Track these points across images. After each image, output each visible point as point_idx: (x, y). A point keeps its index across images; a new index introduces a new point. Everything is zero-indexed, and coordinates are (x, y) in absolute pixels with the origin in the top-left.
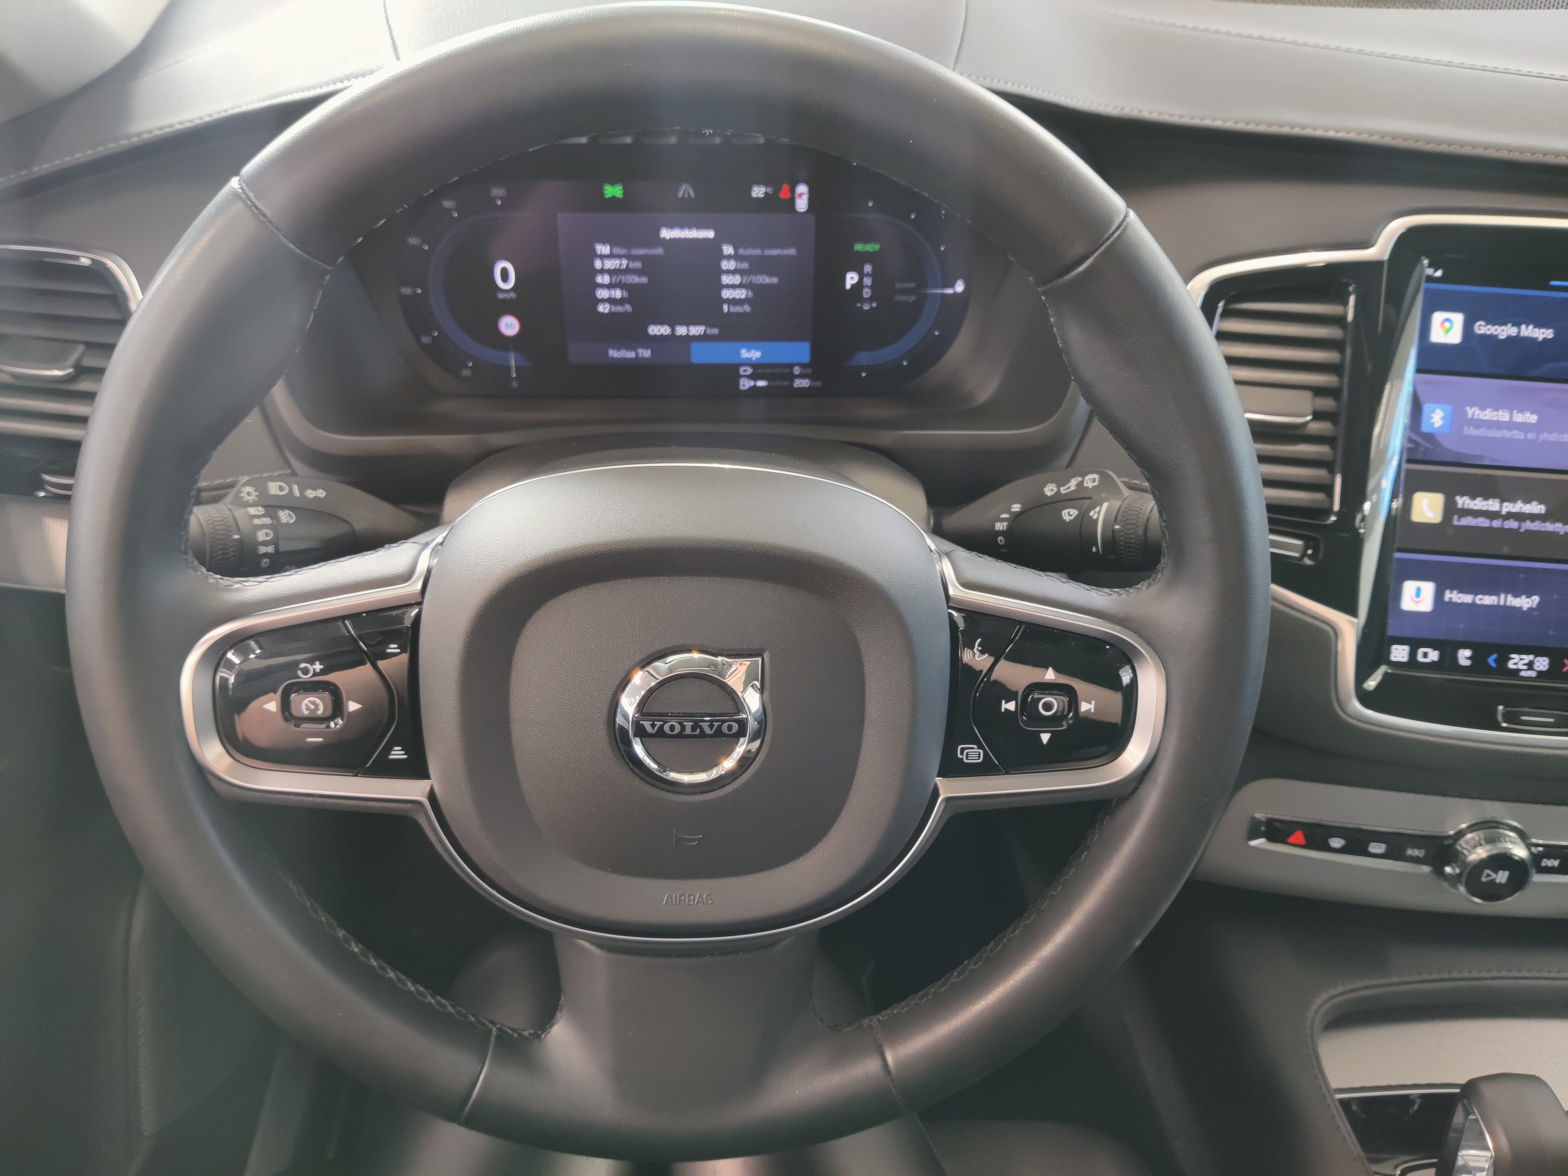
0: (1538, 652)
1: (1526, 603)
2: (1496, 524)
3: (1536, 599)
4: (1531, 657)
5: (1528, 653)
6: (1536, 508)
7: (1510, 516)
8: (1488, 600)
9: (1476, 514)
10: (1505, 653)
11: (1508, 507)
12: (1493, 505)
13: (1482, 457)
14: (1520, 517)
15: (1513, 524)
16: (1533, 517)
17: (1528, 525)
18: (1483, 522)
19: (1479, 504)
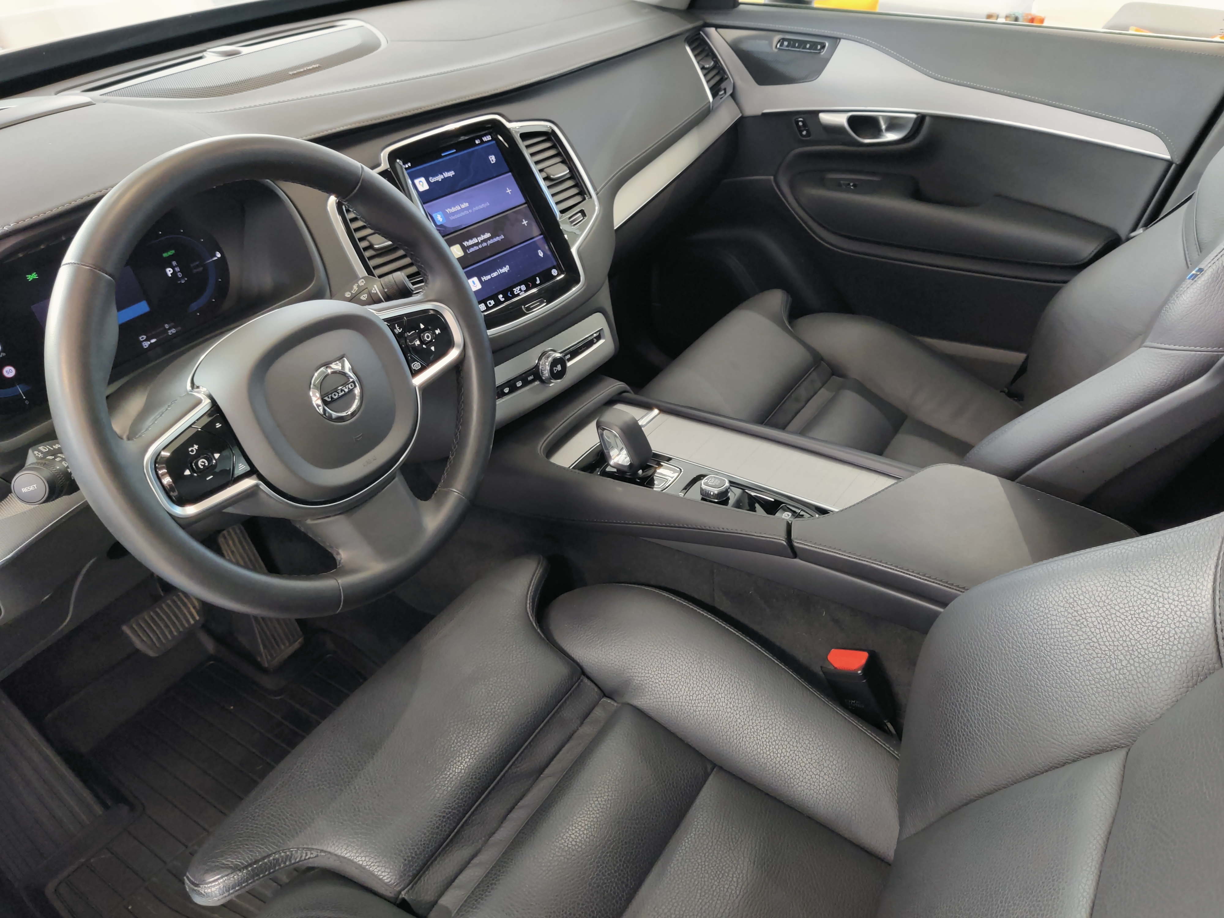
0: (519, 284)
1: (506, 269)
2: (480, 246)
3: (507, 266)
4: (519, 287)
5: (517, 287)
6: (488, 235)
7: (483, 241)
8: (495, 274)
9: (473, 246)
10: (511, 289)
11: (480, 239)
12: (475, 241)
13: (461, 225)
14: (485, 241)
15: (485, 244)
16: (489, 239)
17: (489, 242)
18: (476, 248)
19: (471, 242)
